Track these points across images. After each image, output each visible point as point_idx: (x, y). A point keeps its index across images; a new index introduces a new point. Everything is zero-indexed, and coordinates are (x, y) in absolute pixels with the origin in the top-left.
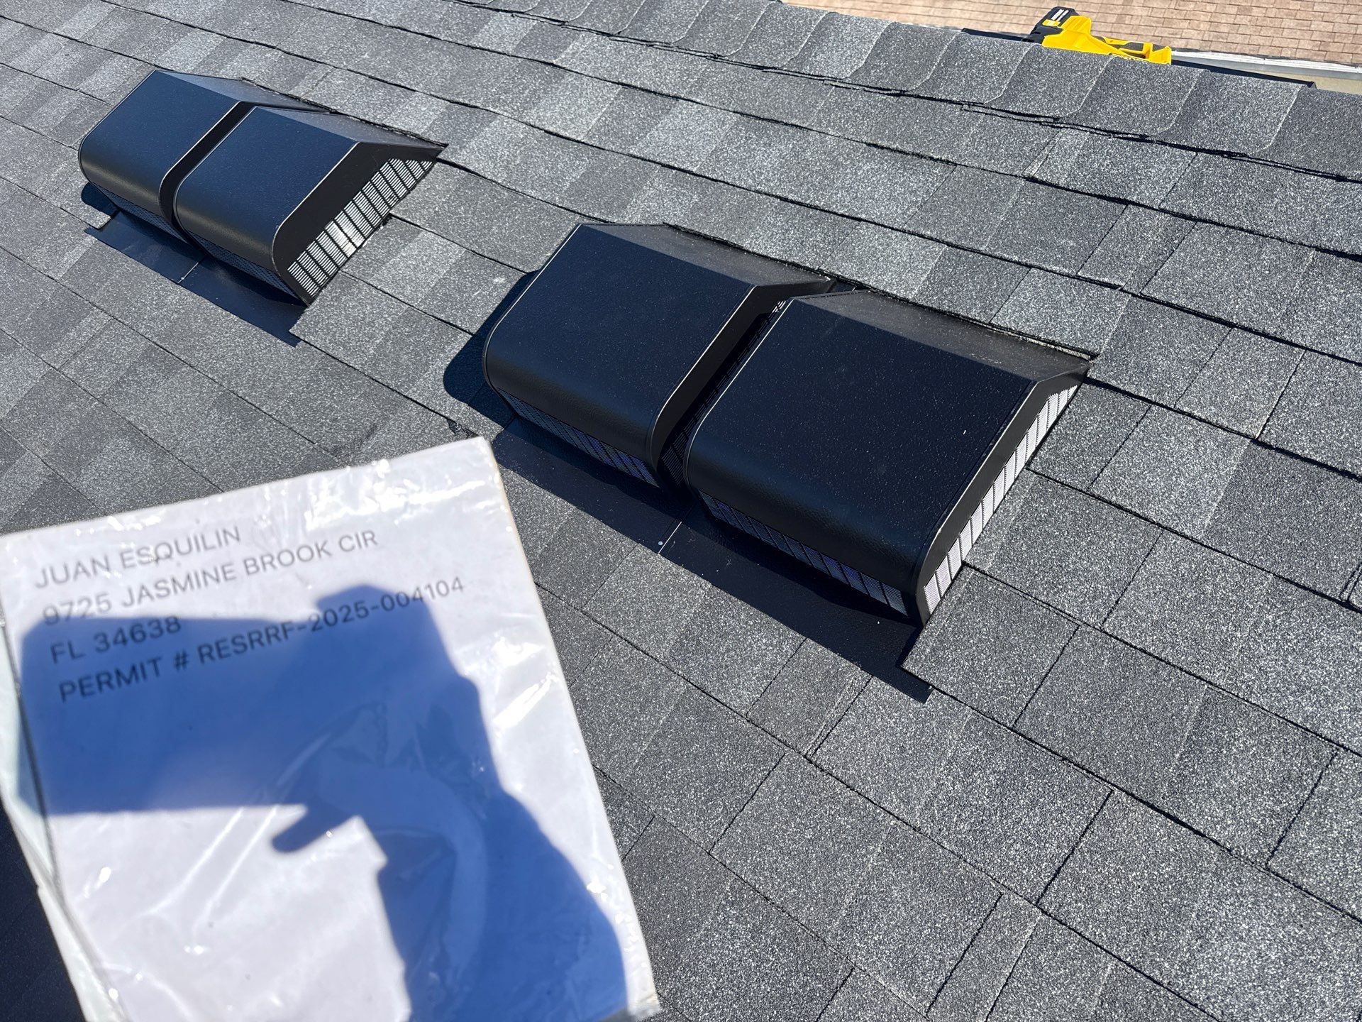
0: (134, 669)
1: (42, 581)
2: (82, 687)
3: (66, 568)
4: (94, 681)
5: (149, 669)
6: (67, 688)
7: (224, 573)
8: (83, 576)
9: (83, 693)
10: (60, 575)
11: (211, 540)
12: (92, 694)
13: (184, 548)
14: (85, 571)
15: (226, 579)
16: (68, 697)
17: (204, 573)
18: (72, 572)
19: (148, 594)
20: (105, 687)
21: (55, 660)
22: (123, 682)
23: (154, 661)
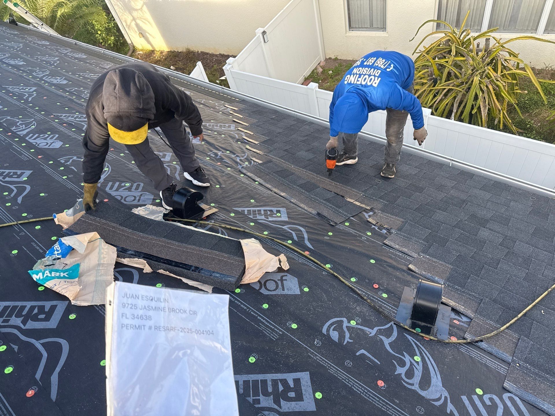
0: (139, 326)
1: (124, 296)
2: (127, 327)
3: (130, 295)
4: (129, 326)
5: (143, 327)
6: (123, 325)
7: (164, 309)
9: (127, 329)
11: (162, 300)
12: (128, 329)
13: (156, 300)
15: (164, 311)
16: (123, 328)
17: (159, 308)
19: (146, 308)
20: (132, 328)
21: (122, 317)
22: (136, 329)
23: (144, 326)
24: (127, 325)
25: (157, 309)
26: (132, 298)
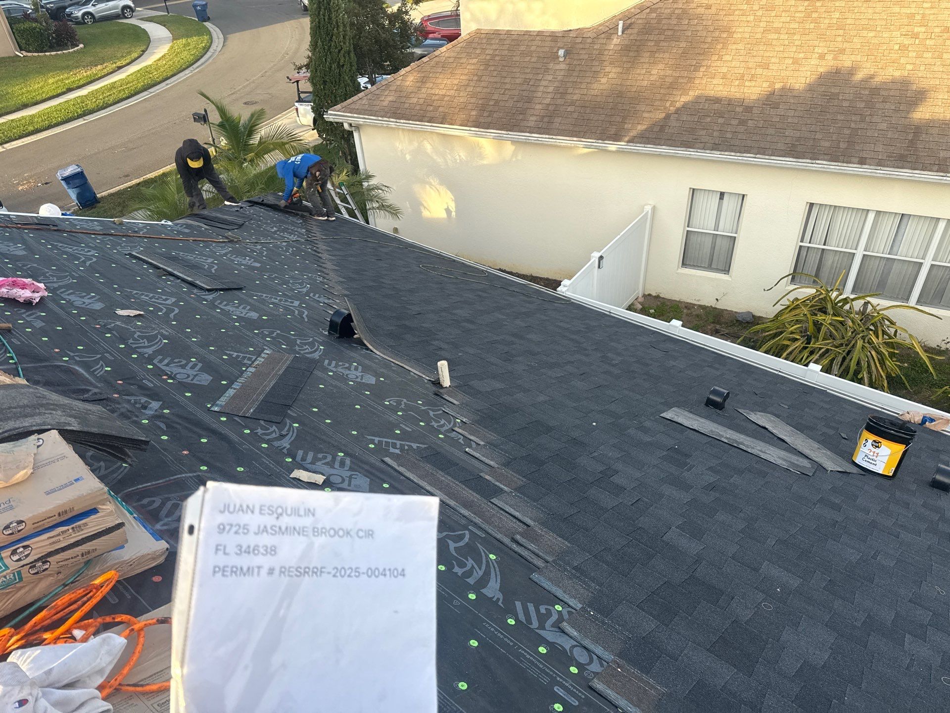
0: (249, 569)
1: (222, 509)
2: (224, 571)
3: (235, 506)
4: (229, 569)
5: (256, 570)
6: (217, 569)
7: (303, 531)
8: (241, 513)
10: (231, 509)
11: (302, 513)
12: (227, 576)
13: (289, 512)
14: (243, 511)
15: (303, 535)
16: (216, 575)
17: (294, 528)
18: (237, 509)
19: (267, 531)
20: (233, 574)
21: (216, 554)
22: (242, 575)
23: (259, 568)
24: (224, 567)
25: (289, 531)
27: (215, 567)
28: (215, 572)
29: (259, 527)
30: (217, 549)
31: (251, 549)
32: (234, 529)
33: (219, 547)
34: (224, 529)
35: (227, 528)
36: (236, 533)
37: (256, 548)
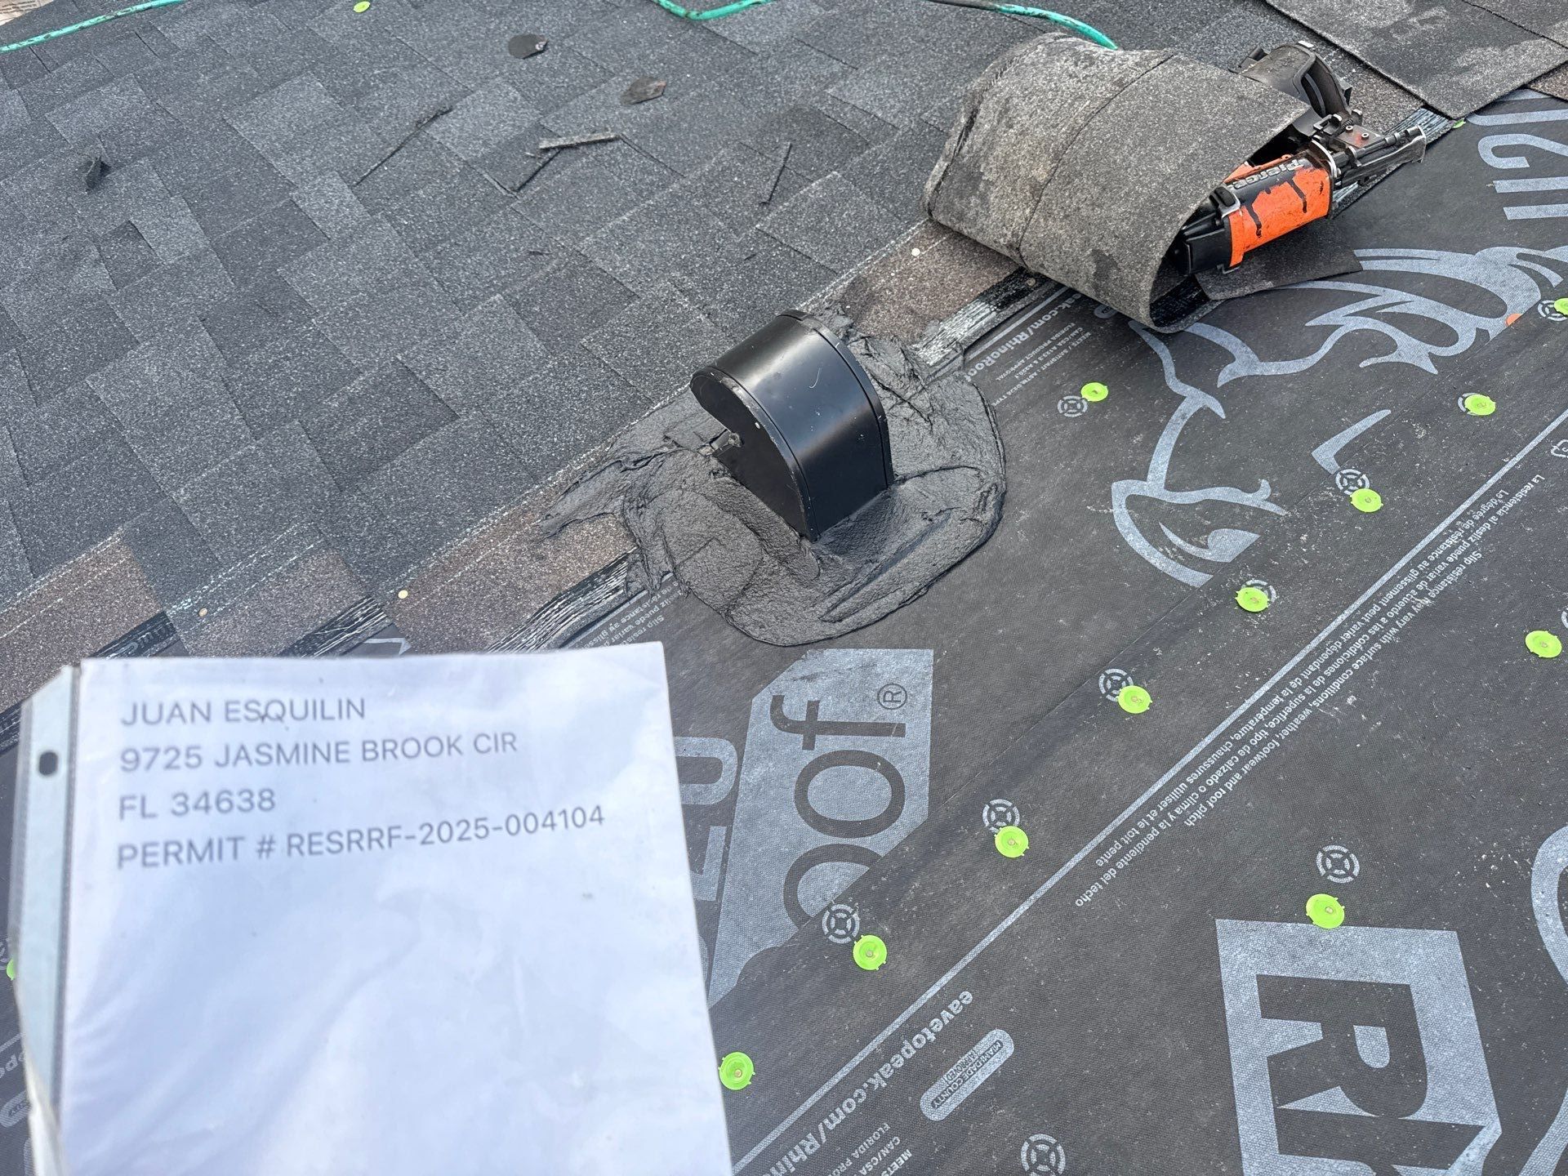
0: (210, 843)
1: (130, 717)
2: (145, 854)
3: (161, 707)
4: (160, 849)
5: (228, 847)
6: (127, 852)
7: (338, 752)
9: (145, 864)
10: (152, 715)
11: (331, 709)
12: (155, 865)
13: (299, 711)
14: (181, 716)
15: (338, 760)
16: (126, 864)
17: (315, 747)
18: (166, 713)
19: (247, 757)
20: (172, 859)
21: (122, 816)
22: (194, 857)
23: (235, 840)
24: (145, 847)
25: (305, 752)
26: (177, 721)
27: (121, 849)
28: (121, 859)
29: (227, 750)
30: (123, 808)
31: (212, 802)
32: (163, 759)
33: (128, 803)
34: (137, 759)
35: (145, 757)
36: (169, 766)
37: (225, 796)
